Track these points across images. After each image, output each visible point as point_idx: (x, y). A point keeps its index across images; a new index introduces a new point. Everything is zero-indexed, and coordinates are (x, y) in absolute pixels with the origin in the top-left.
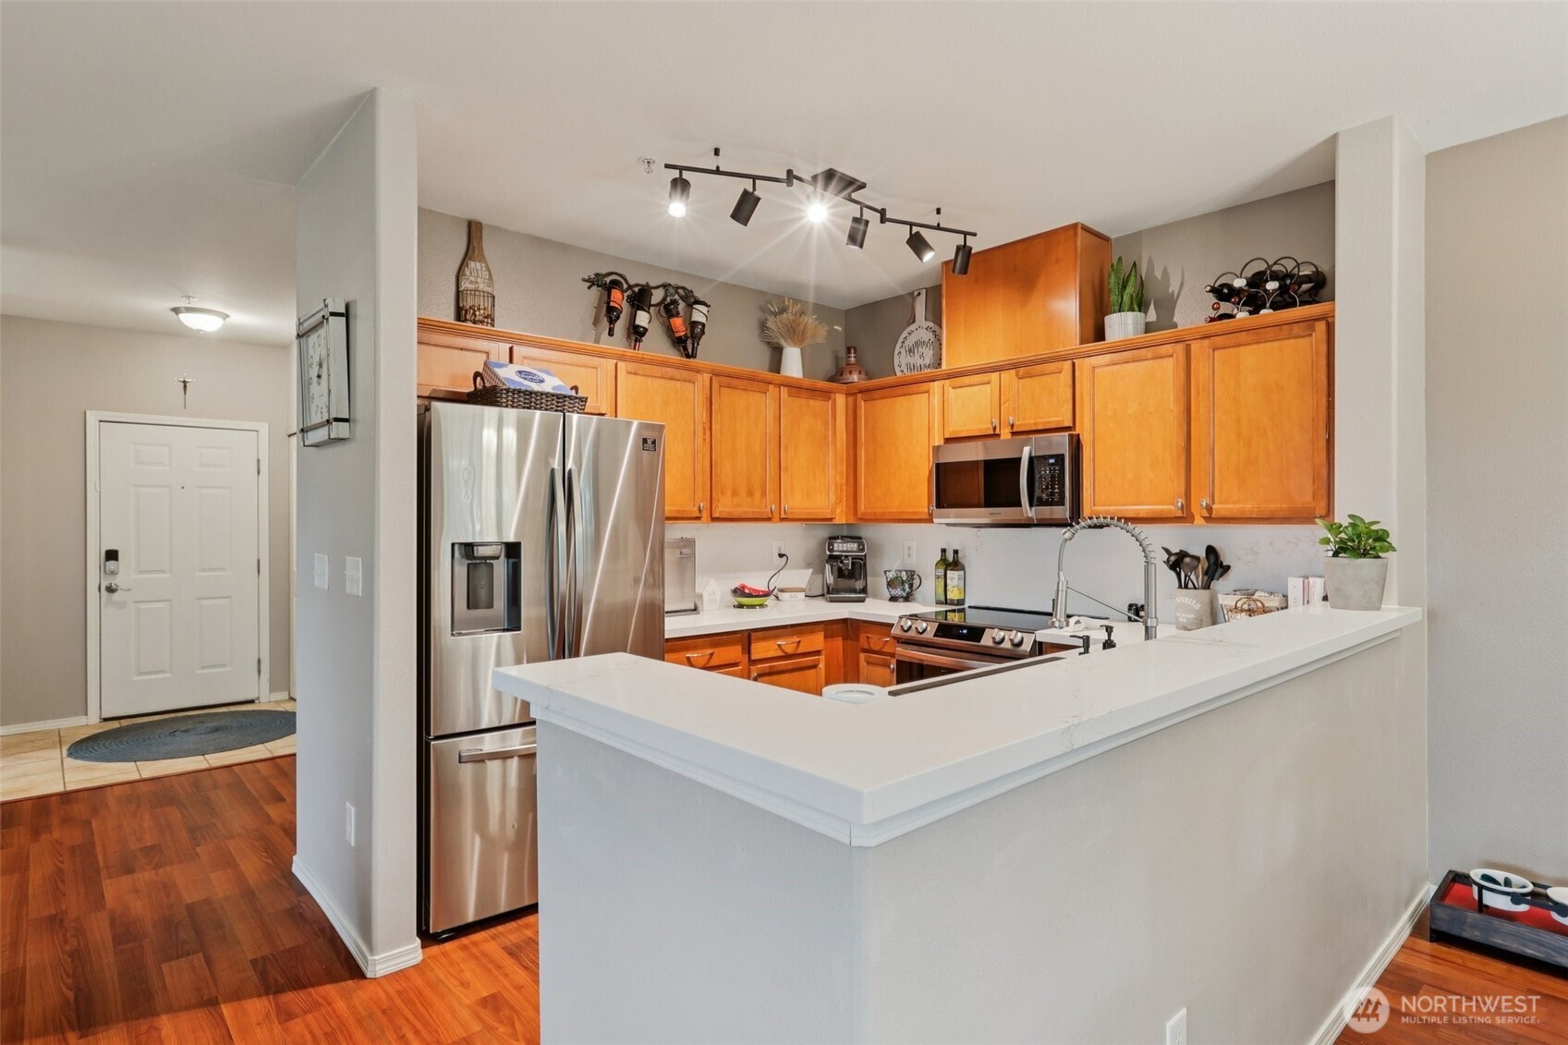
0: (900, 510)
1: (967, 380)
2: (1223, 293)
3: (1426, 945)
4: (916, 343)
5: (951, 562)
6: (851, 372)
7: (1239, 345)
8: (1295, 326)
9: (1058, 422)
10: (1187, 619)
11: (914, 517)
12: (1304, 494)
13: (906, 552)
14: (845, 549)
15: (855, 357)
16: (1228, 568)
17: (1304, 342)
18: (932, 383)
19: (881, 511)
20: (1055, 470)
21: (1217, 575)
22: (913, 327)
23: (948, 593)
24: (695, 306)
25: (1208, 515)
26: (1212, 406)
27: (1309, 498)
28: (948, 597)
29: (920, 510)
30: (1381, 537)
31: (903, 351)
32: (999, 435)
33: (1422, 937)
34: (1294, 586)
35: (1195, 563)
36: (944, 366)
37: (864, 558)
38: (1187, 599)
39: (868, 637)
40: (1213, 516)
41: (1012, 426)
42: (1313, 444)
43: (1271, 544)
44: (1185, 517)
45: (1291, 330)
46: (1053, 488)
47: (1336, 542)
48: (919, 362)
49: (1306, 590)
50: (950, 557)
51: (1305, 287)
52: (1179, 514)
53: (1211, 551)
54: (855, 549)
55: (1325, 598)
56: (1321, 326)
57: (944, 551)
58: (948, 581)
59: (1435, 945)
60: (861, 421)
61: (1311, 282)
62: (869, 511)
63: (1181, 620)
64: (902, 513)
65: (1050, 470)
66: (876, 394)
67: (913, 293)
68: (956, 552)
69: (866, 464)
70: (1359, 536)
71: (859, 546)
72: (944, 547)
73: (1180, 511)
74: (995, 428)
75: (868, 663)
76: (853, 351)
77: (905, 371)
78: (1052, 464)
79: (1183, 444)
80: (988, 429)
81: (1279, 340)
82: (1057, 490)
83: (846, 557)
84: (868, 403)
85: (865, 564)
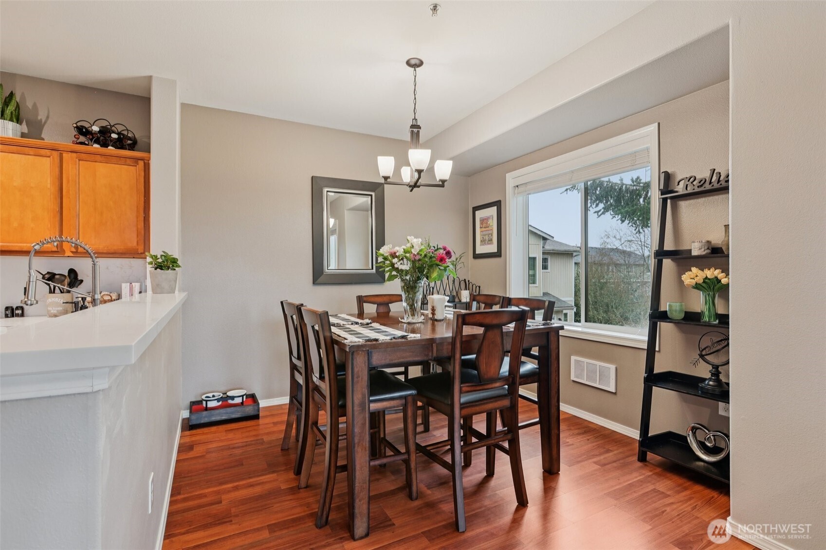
2: (82, 131)
3: (188, 433)
7: (96, 162)
8: (128, 159)
10: (57, 310)
12: (132, 241)
16: (82, 281)
17: (133, 168)
21: (77, 285)
25: (75, 251)
26: (77, 191)
27: (135, 244)
30: (174, 261)
33: (186, 431)
34: (125, 288)
35: (63, 278)
38: (57, 299)
40: (79, 251)
42: (137, 218)
43: (107, 268)
44: (58, 252)
45: (126, 161)
47: (155, 264)
49: (131, 289)
51: (129, 142)
52: (55, 249)
53: (72, 272)
55: (140, 292)
56: (141, 163)
59: (191, 431)
61: (131, 141)
63: (52, 311)
70: (167, 261)
73: (56, 248)
79: (58, 209)
81: (119, 164)
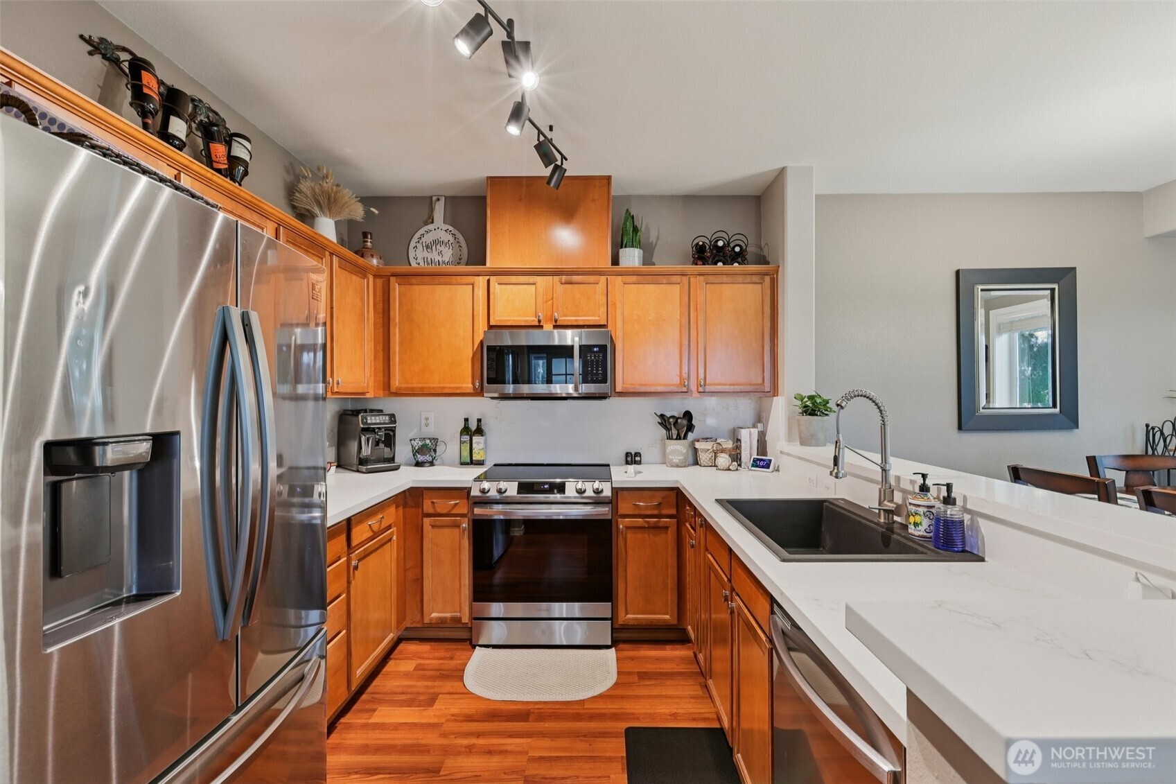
0: (441, 385)
1: (513, 279)
4: (434, 242)
5: (472, 430)
6: (372, 256)
7: (721, 283)
8: (753, 276)
9: (596, 320)
10: (679, 460)
11: (458, 391)
12: (757, 377)
13: (424, 422)
14: (378, 421)
15: (371, 242)
17: (757, 286)
18: (476, 277)
19: (420, 385)
20: (599, 356)
22: (430, 227)
23: (474, 455)
24: (234, 138)
25: (703, 391)
27: (760, 380)
28: (474, 459)
29: (465, 385)
31: (419, 246)
32: (542, 327)
36: (488, 264)
37: (393, 429)
38: (678, 446)
39: (432, 502)
40: (706, 391)
41: (556, 321)
45: (751, 278)
46: (597, 370)
47: (801, 407)
48: (437, 258)
50: (473, 426)
52: (684, 390)
53: (686, 414)
54: (387, 422)
56: (767, 279)
57: (466, 420)
58: (474, 445)
60: (395, 303)
62: (403, 386)
63: (675, 461)
64: (443, 388)
65: (595, 357)
66: (414, 280)
67: (431, 197)
68: (479, 421)
69: (401, 343)
71: (391, 418)
72: (466, 417)
73: (685, 388)
74: (539, 321)
75: (433, 526)
76: (369, 237)
77: (422, 264)
78: (596, 352)
79: (686, 343)
80: (533, 321)
81: (745, 283)
82: (600, 372)
83: (379, 428)
84: (402, 286)
85: (394, 434)
